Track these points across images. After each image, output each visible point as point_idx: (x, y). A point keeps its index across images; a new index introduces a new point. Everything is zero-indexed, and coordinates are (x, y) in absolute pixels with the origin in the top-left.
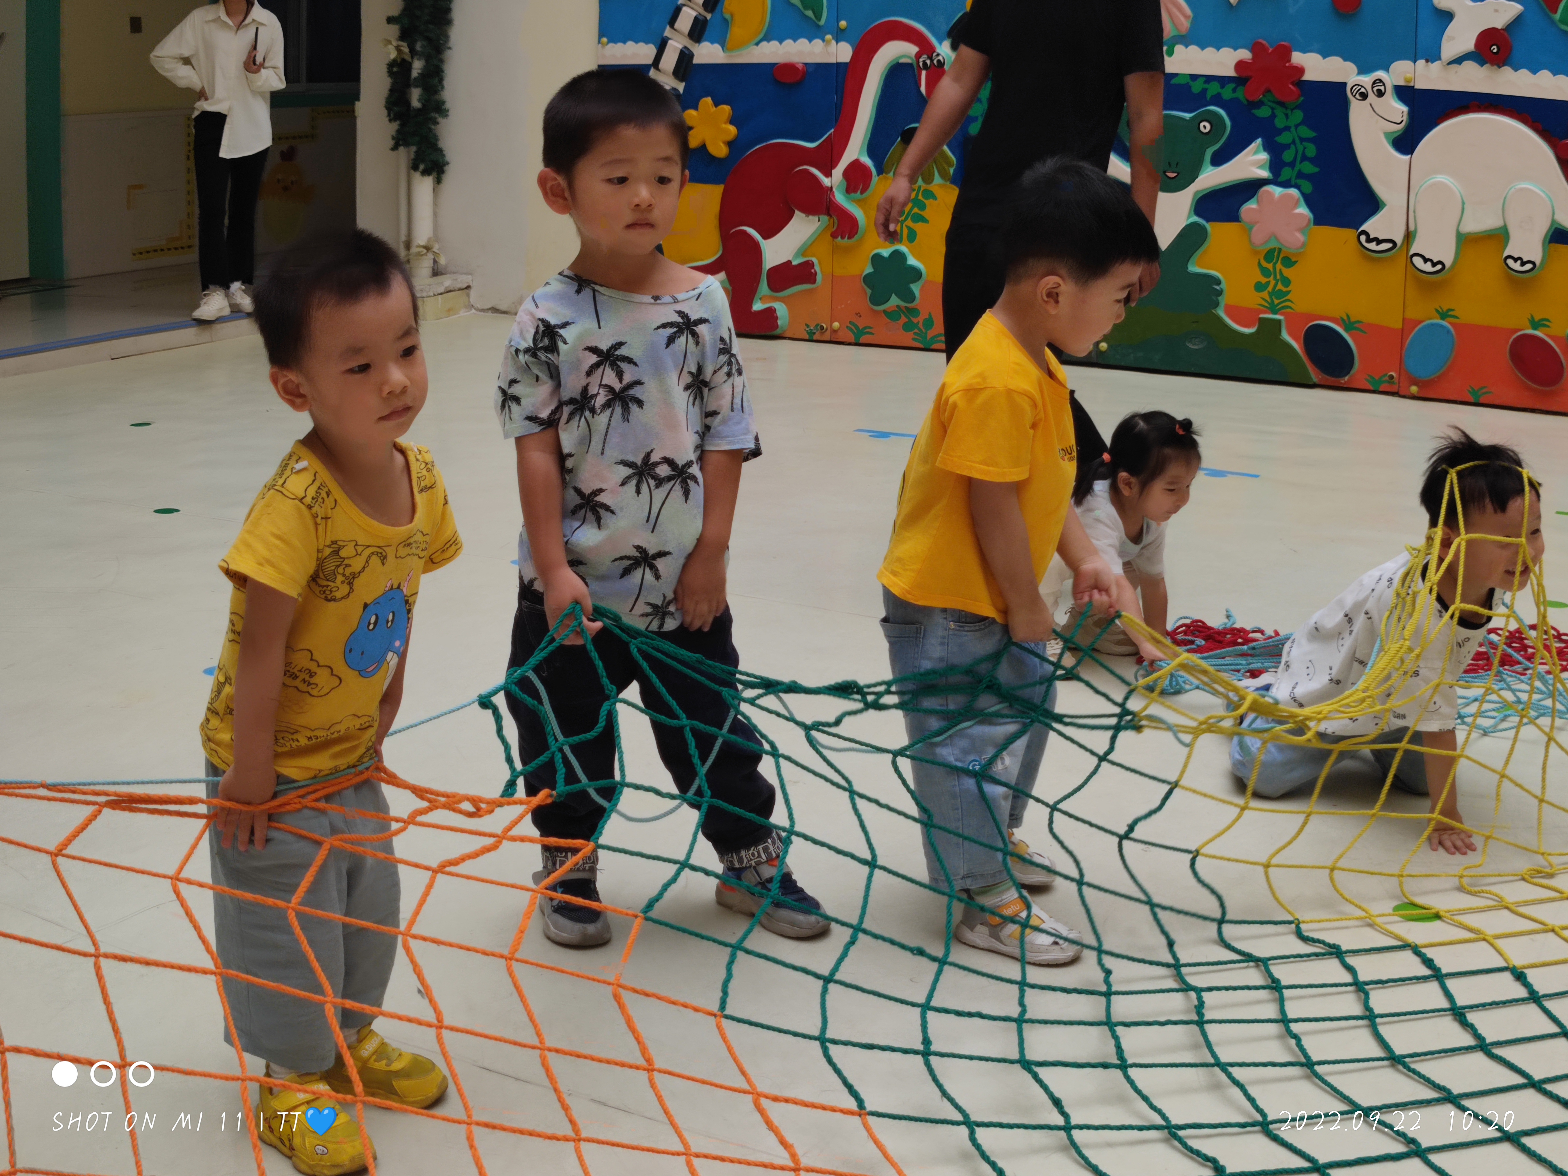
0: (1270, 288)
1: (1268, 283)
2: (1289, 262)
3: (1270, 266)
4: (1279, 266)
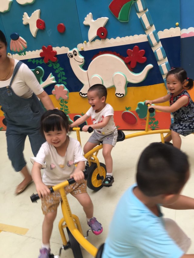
0: (64, 109)
2: (66, 102)
3: (62, 104)
4: (64, 103)
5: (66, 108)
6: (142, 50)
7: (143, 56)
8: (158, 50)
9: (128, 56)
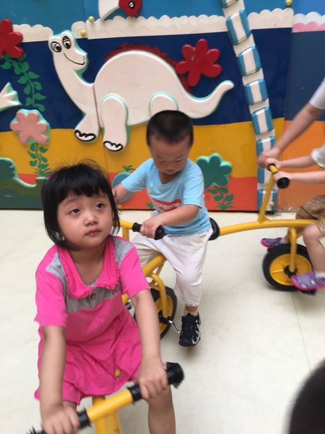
0: (38, 164)
1: (36, 161)
2: (43, 150)
3: (34, 153)
4: (39, 152)
5: (42, 163)
6: (213, 50)
7: (215, 63)
8: (246, 51)
9: (184, 59)
